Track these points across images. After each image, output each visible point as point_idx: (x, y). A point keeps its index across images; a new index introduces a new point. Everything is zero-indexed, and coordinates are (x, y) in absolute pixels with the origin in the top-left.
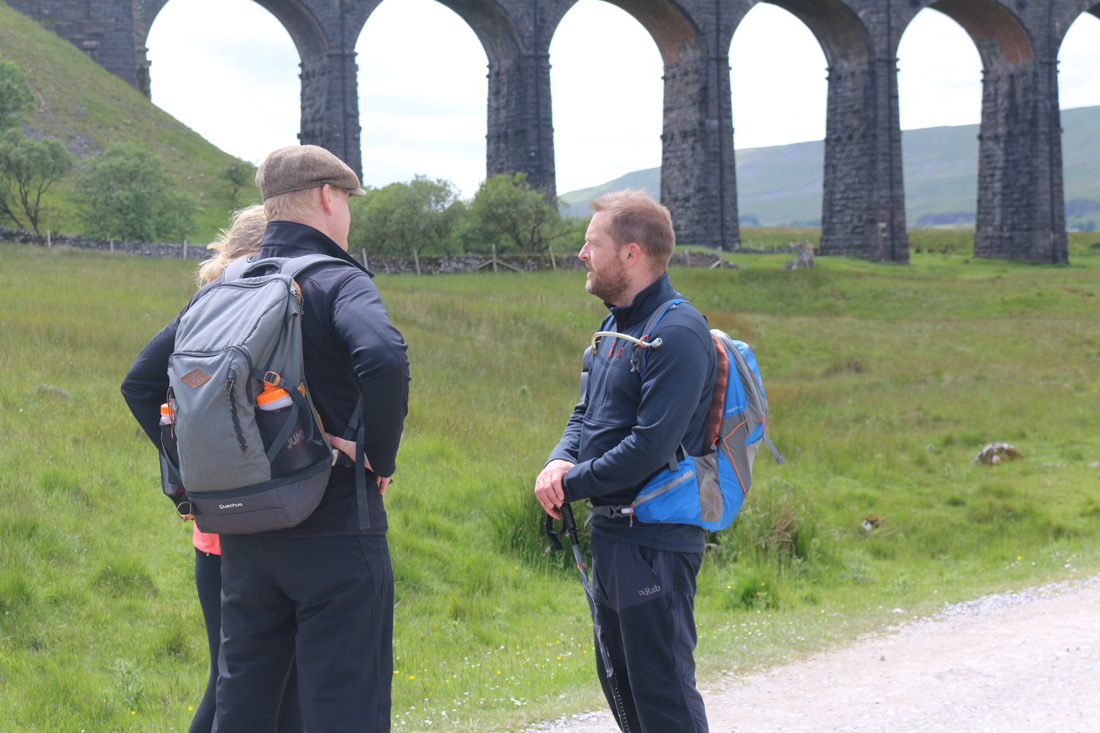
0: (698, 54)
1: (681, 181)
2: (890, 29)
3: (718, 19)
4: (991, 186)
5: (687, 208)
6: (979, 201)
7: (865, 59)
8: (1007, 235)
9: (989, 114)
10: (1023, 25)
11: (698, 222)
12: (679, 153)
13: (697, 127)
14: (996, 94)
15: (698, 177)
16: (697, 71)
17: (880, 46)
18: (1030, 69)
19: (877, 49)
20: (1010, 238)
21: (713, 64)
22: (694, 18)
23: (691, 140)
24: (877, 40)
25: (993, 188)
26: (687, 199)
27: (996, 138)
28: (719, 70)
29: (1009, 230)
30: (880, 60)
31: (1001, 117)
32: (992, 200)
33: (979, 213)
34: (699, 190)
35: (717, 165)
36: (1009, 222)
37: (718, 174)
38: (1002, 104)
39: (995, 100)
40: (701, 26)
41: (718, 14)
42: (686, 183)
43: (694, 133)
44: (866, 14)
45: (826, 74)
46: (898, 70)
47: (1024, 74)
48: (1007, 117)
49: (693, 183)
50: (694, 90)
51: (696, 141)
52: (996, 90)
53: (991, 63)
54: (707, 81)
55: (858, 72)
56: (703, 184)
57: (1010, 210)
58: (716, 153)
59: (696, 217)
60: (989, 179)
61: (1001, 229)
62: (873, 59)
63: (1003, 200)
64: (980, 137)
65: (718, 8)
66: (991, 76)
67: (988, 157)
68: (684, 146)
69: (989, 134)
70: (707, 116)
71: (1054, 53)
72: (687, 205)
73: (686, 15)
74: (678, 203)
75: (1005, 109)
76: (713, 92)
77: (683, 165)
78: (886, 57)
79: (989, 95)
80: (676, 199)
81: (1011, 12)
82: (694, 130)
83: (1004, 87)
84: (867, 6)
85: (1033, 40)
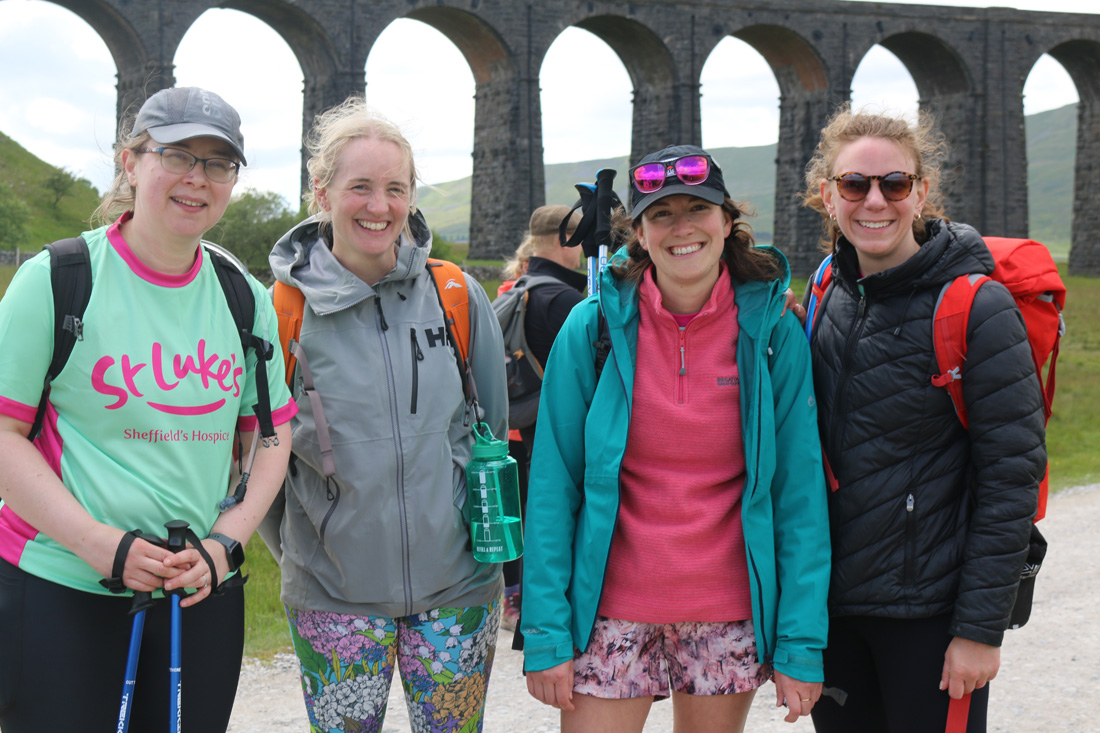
0: (510, 75)
1: (492, 198)
2: (694, 55)
3: (530, 42)
4: (787, 208)
5: (497, 224)
6: (776, 222)
7: (669, 84)
8: (802, 255)
9: (786, 139)
10: (819, 55)
11: (508, 238)
12: (489, 171)
13: (508, 146)
14: (793, 120)
15: (509, 194)
16: (508, 92)
17: (684, 72)
18: (825, 97)
19: (681, 74)
20: (805, 258)
21: (524, 85)
22: (507, 39)
23: (501, 158)
24: (682, 65)
25: (789, 210)
26: (497, 216)
27: (792, 162)
28: (530, 91)
29: (803, 251)
30: (684, 85)
31: (797, 142)
32: (788, 222)
33: (776, 234)
34: (510, 207)
35: (528, 183)
36: (804, 243)
37: (528, 192)
38: (798, 130)
39: (792, 126)
40: (513, 48)
41: (529, 36)
42: (497, 200)
43: (505, 151)
44: (671, 41)
45: (632, 97)
46: (701, 95)
47: (819, 102)
48: (803, 143)
49: (504, 200)
50: (505, 109)
51: (506, 160)
52: (793, 116)
53: (789, 91)
54: (518, 102)
55: (663, 96)
56: (514, 202)
57: (806, 231)
58: (526, 172)
59: (506, 234)
60: (785, 202)
61: (797, 250)
62: (677, 84)
63: (798, 222)
64: (778, 161)
65: (529, 31)
66: (789, 103)
67: (785, 180)
68: (495, 164)
69: (785, 158)
70: (518, 136)
71: (848, 82)
72: (497, 221)
73: (499, 36)
74: (488, 219)
75: (801, 135)
76: (523, 112)
77: (494, 183)
78: (689, 82)
79: (786, 120)
80: (486, 216)
81: (808, 42)
82: (505, 149)
83: (801, 113)
84: (672, 33)
85: (828, 69)
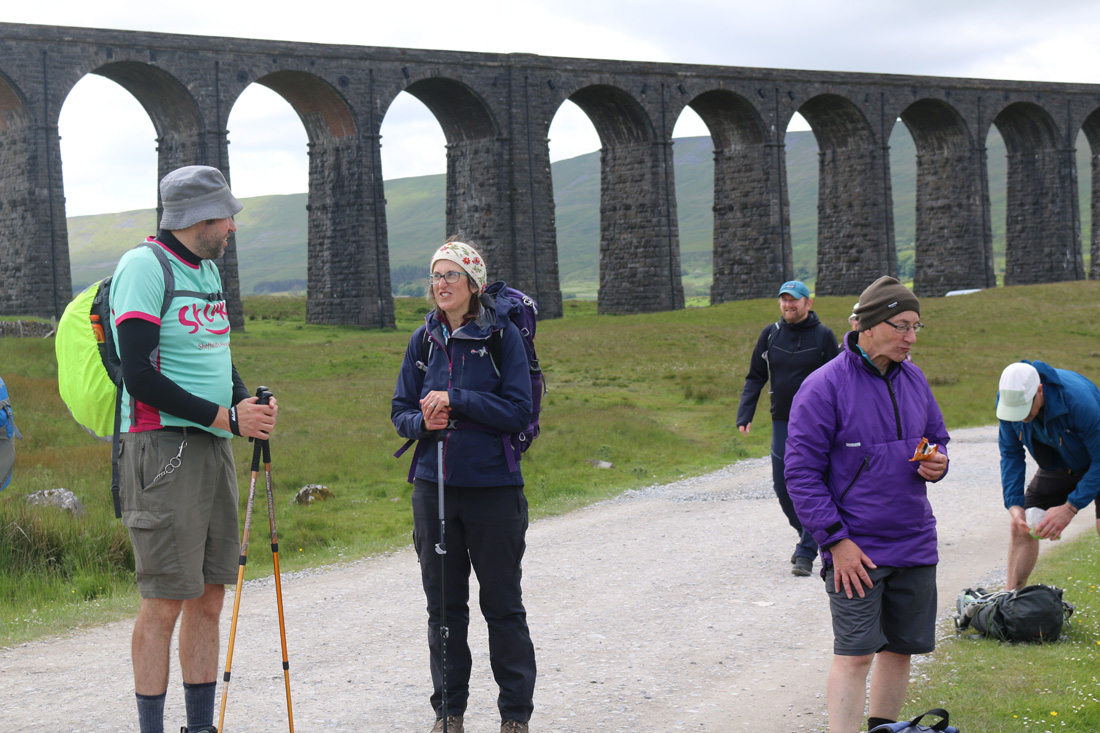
0: (26, 123)
1: (11, 251)
2: (219, 102)
3: (46, 89)
4: (320, 254)
5: (18, 277)
6: (310, 269)
7: (195, 131)
8: (337, 301)
9: (316, 185)
10: (346, 101)
11: (30, 292)
12: (8, 223)
13: (27, 196)
14: (323, 166)
15: (29, 246)
16: (25, 140)
17: (209, 119)
18: (354, 143)
19: (207, 122)
20: (340, 304)
21: (42, 133)
22: (21, 86)
23: (20, 209)
24: (207, 112)
25: (323, 256)
26: (18, 269)
27: (324, 208)
28: (48, 139)
29: (338, 297)
30: (210, 132)
31: (328, 187)
32: (322, 268)
33: (310, 280)
34: (31, 260)
35: (49, 234)
36: (339, 289)
37: (50, 243)
38: (329, 175)
39: (323, 172)
40: (28, 95)
41: (45, 83)
42: (17, 253)
43: (23, 202)
44: (195, 87)
45: (157, 145)
46: (229, 142)
47: (348, 148)
48: (333, 188)
49: (24, 252)
50: (22, 159)
51: (26, 211)
52: (323, 162)
53: (318, 137)
54: (36, 150)
55: (188, 143)
56: (34, 254)
57: (339, 277)
58: (47, 223)
59: (28, 287)
60: (318, 248)
61: (332, 296)
62: (203, 131)
63: (332, 268)
64: (309, 208)
65: (45, 77)
66: (317, 149)
67: (317, 226)
68: (14, 215)
69: (316, 205)
70: (36, 186)
71: (377, 128)
72: (18, 274)
73: (13, 84)
74: (8, 273)
75: (331, 182)
76: (42, 162)
77: (13, 235)
78: (215, 130)
79: (316, 167)
80: (6, 269)
81: (334, 88)
82: (24, 199)
83: (330, 160)
84: (196, 79)
85: (356, 115)
